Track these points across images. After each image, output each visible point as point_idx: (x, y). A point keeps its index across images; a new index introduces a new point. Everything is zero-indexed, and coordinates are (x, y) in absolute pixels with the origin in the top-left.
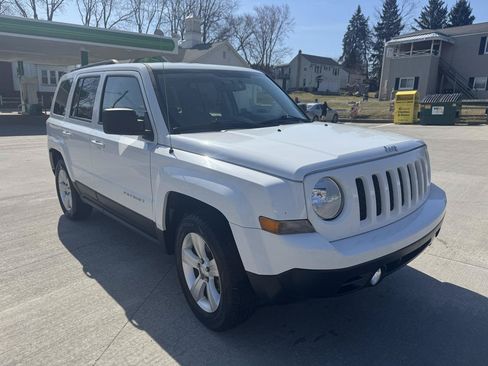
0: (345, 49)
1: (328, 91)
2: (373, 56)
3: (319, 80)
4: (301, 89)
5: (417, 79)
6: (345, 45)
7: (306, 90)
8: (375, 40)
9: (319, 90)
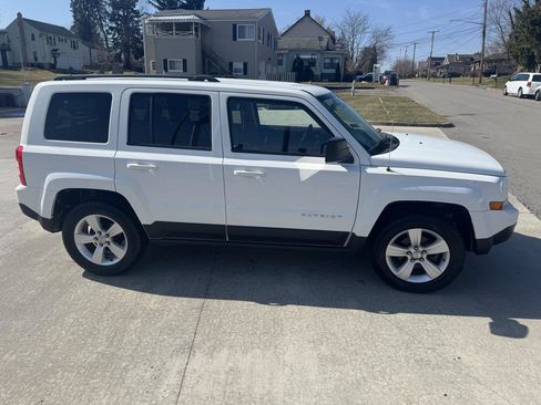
0: (75, 17)
1: (71, 68)
2: (111, 28)
3: (55, 53)
4: (32, 65)
5: (185, 61)
6: (74, 12)
7: (41, 67)
8: (109, 9)
9: (58, 66)
